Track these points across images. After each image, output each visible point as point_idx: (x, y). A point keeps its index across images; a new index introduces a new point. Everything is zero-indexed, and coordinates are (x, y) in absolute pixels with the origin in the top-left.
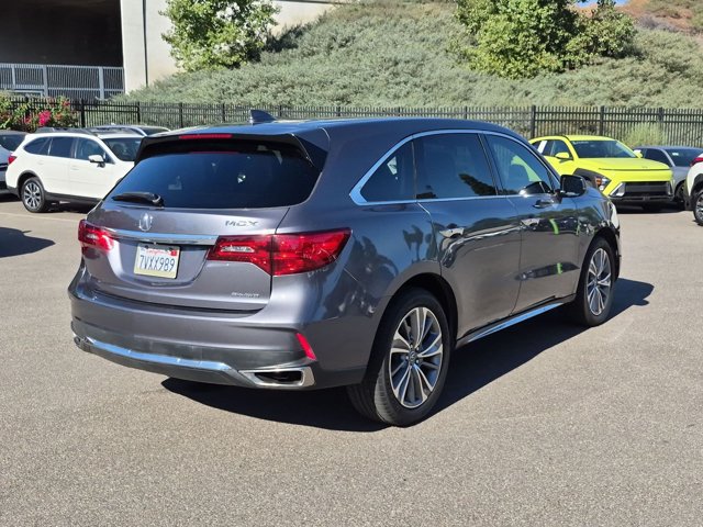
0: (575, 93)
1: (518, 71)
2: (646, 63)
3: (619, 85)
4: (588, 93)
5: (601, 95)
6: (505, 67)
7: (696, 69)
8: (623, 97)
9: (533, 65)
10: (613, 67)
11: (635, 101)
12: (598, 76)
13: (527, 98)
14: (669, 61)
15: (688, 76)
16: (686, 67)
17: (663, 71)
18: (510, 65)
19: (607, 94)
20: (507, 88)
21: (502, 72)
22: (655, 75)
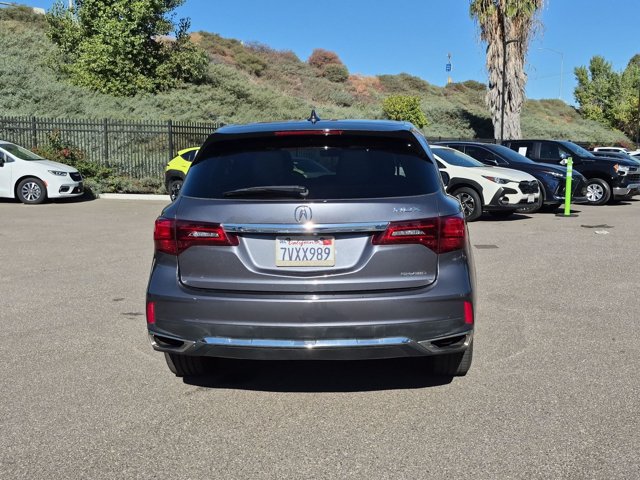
0: (173, 112)
1: (118, 89)
2: (220, 90)
3: (206, 106)
4: (183, 112)
5: (195, 114)
6: (105, 86)
7: (255, 97)
8: (211, 116)
9: (130, 86)
10: (196, 91)
11: (220, 119)
12: (188, 98)
13: (133, 114)
14: (237, 89)
15: (251, 102)
16: (247, 95)
17: (233, 98)
18: (110, 84)
19: (199, 113)
20: (113, 104)
21: (104, 90)
22: (228, 100)
